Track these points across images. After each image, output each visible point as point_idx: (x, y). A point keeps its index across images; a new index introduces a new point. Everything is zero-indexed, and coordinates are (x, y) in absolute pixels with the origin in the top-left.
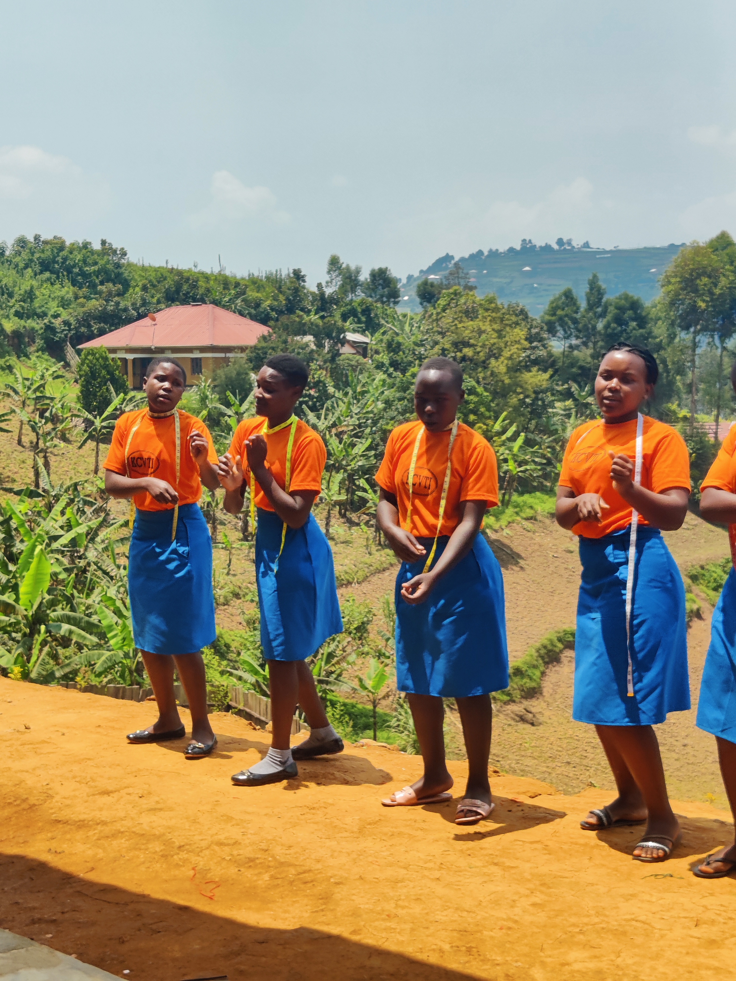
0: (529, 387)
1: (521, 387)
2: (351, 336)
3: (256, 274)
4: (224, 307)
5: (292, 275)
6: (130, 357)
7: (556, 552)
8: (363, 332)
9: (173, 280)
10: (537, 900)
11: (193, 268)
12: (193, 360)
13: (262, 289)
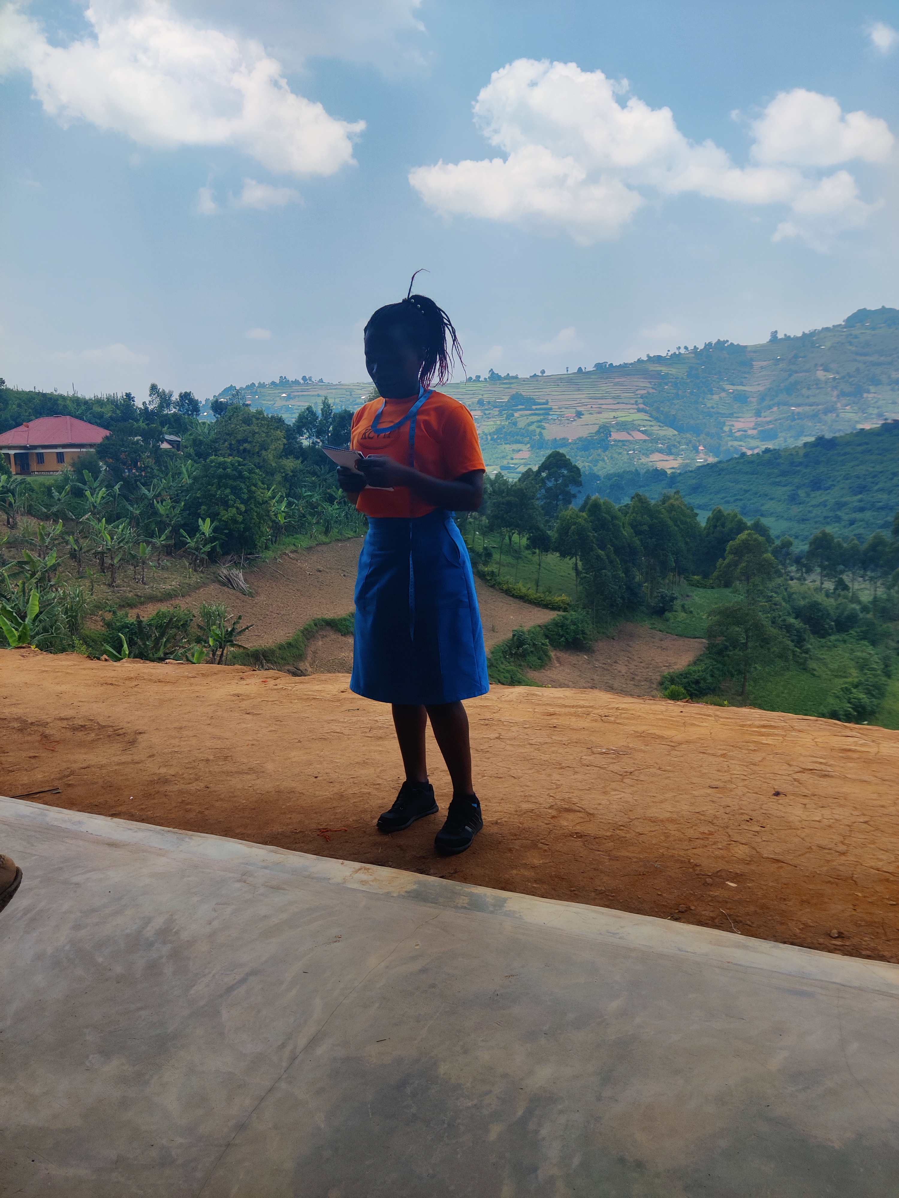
0: (288, 469)
1: (284, 469)
2: (167, 437)
3: (99, 396)
4: (77, 417)
5: (125, 397)
6: (12, 452)
7: (311, 572)
8: (176, 434)
9: (40, 400)
10: (273, 729)
11: (54, 392)
12: (57, 453)
13: (104, 407)
